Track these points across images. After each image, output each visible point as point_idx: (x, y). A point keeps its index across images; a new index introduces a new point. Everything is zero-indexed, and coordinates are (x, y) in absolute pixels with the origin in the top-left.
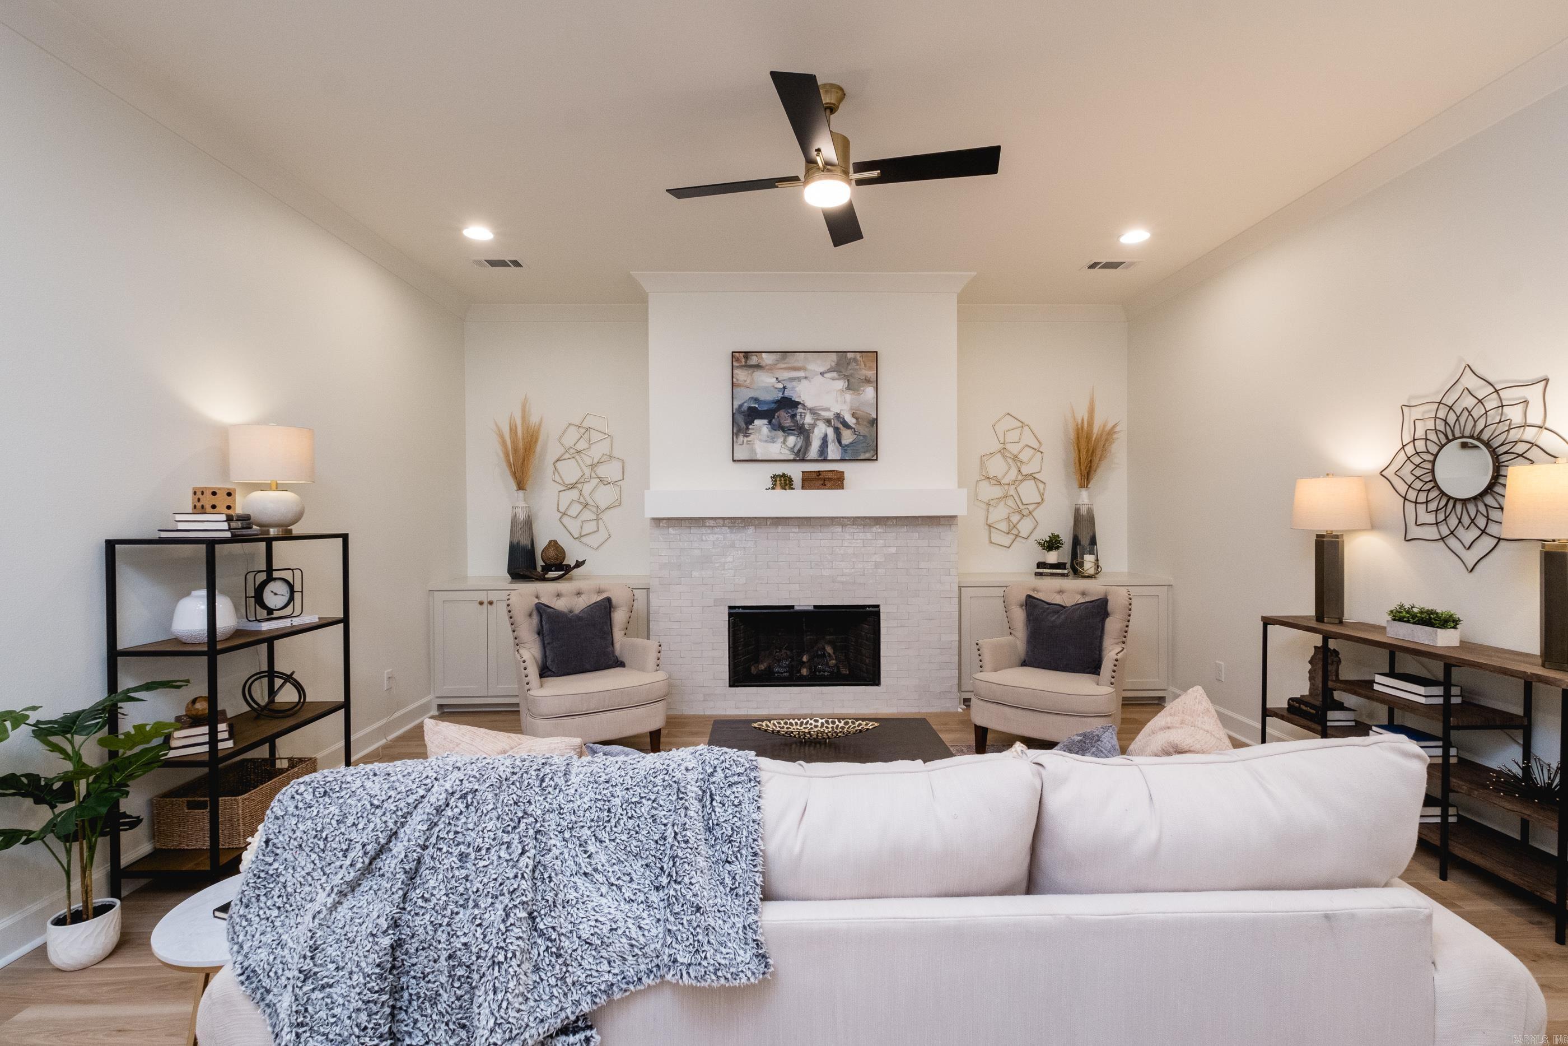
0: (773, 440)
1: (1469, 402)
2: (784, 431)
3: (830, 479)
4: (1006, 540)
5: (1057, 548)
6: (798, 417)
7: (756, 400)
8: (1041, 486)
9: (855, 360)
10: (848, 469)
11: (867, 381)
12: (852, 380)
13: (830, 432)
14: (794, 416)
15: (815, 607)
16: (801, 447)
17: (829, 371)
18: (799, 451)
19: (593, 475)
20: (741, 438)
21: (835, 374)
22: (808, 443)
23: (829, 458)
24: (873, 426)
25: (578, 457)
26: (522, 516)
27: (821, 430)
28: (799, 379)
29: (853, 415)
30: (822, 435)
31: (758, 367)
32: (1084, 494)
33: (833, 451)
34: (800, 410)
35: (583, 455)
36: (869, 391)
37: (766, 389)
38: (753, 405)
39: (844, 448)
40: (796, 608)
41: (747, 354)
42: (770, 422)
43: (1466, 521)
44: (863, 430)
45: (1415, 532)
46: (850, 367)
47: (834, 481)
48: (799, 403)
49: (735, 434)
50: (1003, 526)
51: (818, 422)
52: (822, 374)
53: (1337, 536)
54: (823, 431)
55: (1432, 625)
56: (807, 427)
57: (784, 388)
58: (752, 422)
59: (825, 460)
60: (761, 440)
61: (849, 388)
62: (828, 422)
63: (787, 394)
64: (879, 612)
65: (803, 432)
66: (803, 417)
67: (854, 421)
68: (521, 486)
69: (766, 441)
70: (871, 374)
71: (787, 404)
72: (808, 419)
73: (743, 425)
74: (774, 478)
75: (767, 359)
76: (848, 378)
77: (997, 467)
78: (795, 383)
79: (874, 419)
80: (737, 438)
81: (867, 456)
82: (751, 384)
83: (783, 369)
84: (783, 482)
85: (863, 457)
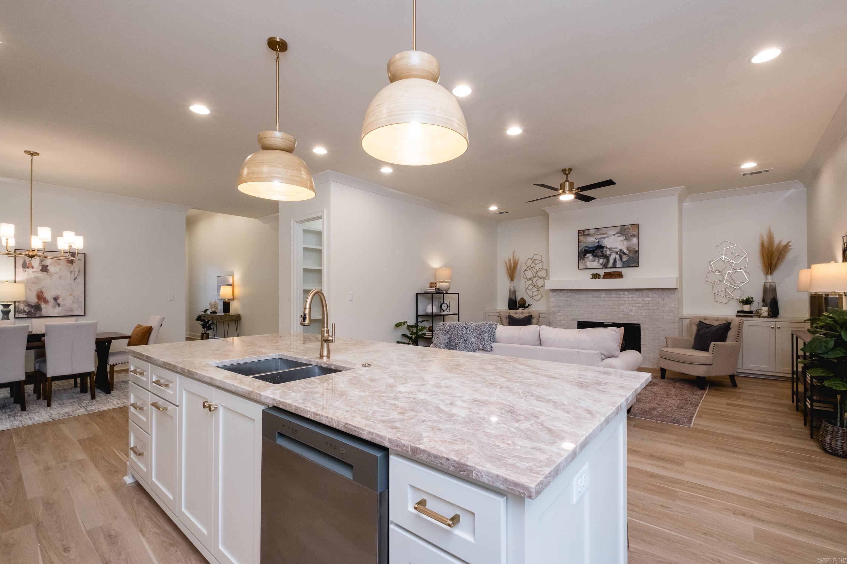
0: (594, 261)
2: (598, 257)
3: (614, 275)
4: (725, 301)
5: (750, 304)
6: (604, 252)
7: (586, 247)
9: (628, 228)
10: (624, 271)
11: (634, 236)
12: (627, 236)
13: (617, 256)
14: (602, 252)
15: (612, 323)
16: (605, 263)
17: (617, 234)
18: (604, 264)
19: (537, 275)
20: (582, 261)
21: (619, 235)
22: (608, 261)
23: (617, 266)
24: (636, 253)
25: (532, 269)
26: (512, 289)
27: (613, 256)
28: (604, 238)
29: (628, 250)
30: (614, 258)
31: (588, 235)
32: (769, 277)
33: (619, 264)
34: (605, 249)
35: (533, 269)
36: (635, 240)
37: (591, 243)
39: (624, 263)
40: (605, 323)
41: (584, 231)
42: (593, 255)
44: (631, 255)
46: (626, 231)
47: (619, 275)
48: (604, 247)
49: (579, 260)
50: (723, 294)
51: (612, 253)
52: (614, 235)
54: (615, 256)
56: (608, 255)
57: (599, 241)
58: (586, 255)
59: (615, 267)
60: (589, 261)
61: (625, 239)
62: (617, 253)
63: (599, 244)
64: (640, 327)
65: (607, 258)
66: (606, 251)
67: (628, 252)
68: (512, 279)
69: (591, 262)
70: (635, 233)
71: (600, 247)
72: (608, 252)
73: (583, 256)
74: (593, 275)
75: (591, 232)
76: (625, 235)
77: (718, 266)
78: (603, 240)
79: (637, 250)
81: (634, 265)
82: (585, 241)
83: (598, 234)
84: (596, 276)
85: (632, 266)
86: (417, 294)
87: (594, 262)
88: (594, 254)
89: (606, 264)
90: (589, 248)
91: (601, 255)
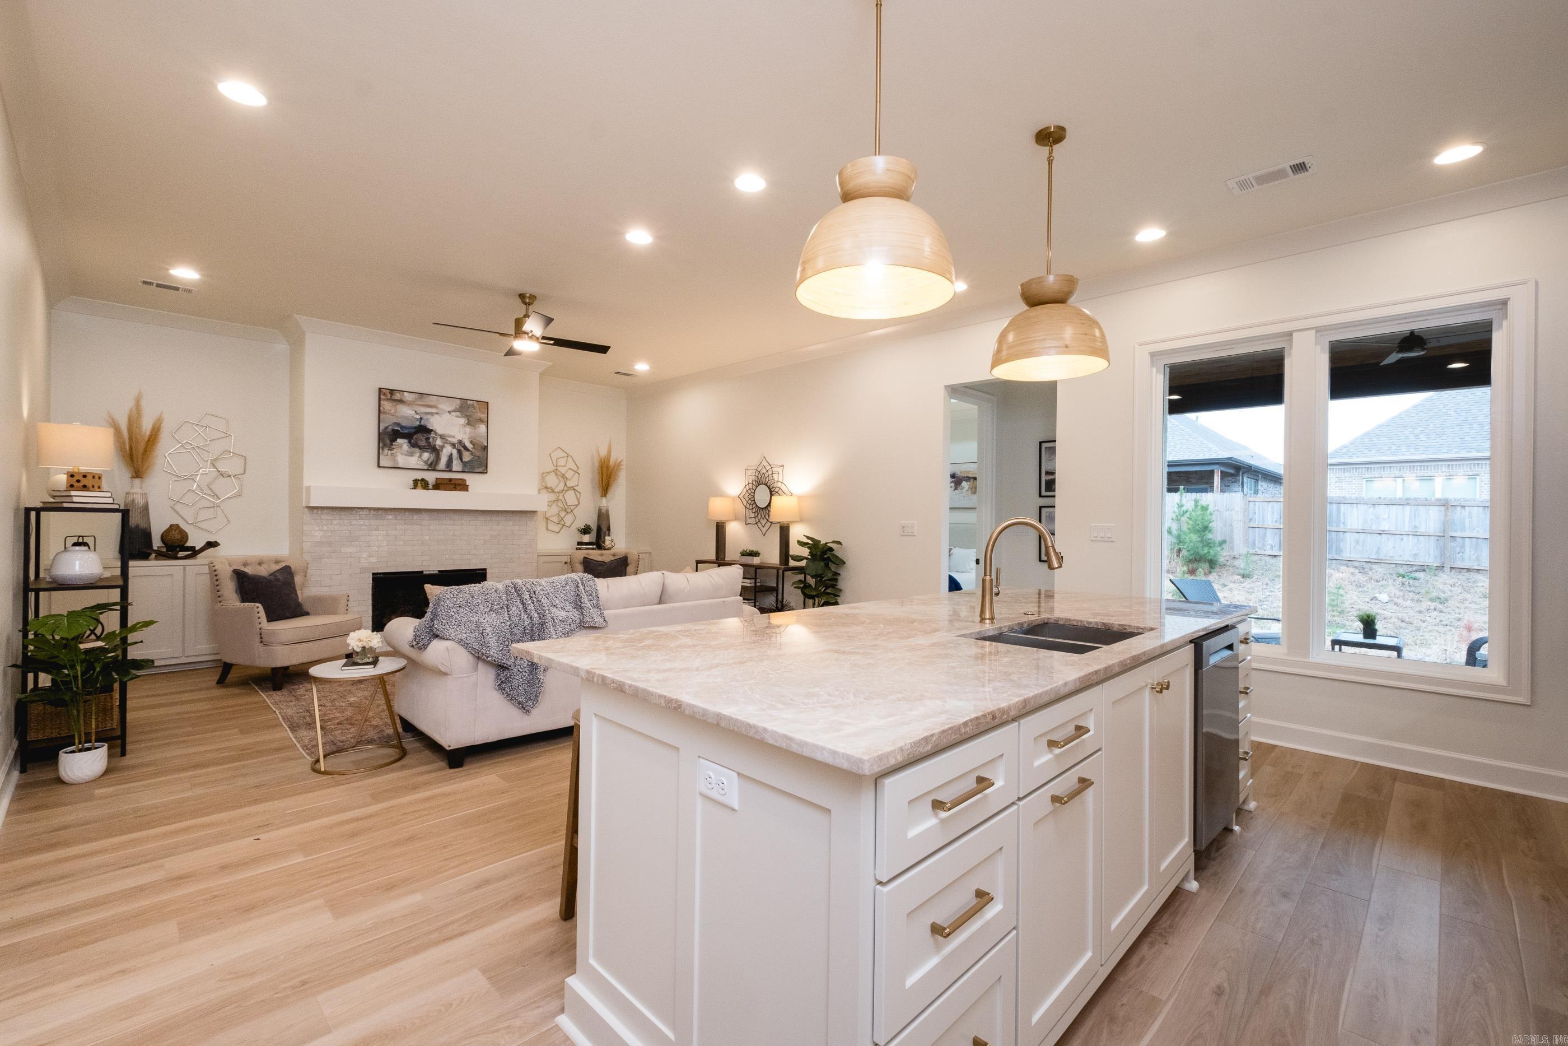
0: (411, 454)
1: (764, 471)
2: (420, 449)
3: (459, 485)
4: (557, 528)
5: (589, 533)
6: (431, 440)
7: (398, 424)
8: (578, 494)
9: (473, 406)
10: (470, 479)
11: (481, 421)
12: (470, 419)
13: (455, 452)
14: (428, 439)
15: (439, 571)
16: (433, 461)
17: (454, 411)
18: (431, 464)
19: (214, 470)
20: (386, 451)
21: (458, 414)
22: (438, 458)
23: (453, 470)
24: (484, 451)
25: (195, 452)
27: (447, 451)
28: (432, 414)
29: (471, 442)
30: (449, 454)
31: (401, 401)
32: (604, 500)
33: (456, 465)
34: (433, 435)
35: (202, 451)
36: (482, 428)
37: (406, 418)
38: (396, 428)
39: (465, 464)
40: (424, 573)
41: (392, 392)
42: (410, 442)
43: (763, 516)
44: (478, 453)
45: (749, 521)
46: (469, 410)
47: (461, 486)
48: (432, 430)
49: (380, 448)
50: (555, 519)
51: (445, 445)
52: (449, 412)
53: (723, 523)
54: (450, 451)
55: (752, 556)
56: (437, 447)
57: (421, 419)
58: (395, 440)
59: (451, 471)
60: (402, 454)
61: (468, 424)
62: (453, 445)
63: (422, 423)
64: (485, 574)
65: (436, 451)
66: (435, 440)
67: (472, 446)
68: (136, 474)
69: (406, 455)
70: (484, 416)
71: (423, 430)
72: (439, 442)
73: (388, 442)
74: (416, 482)
75: (407, 397)
76: (468, 417)
77: (552, 481)
78: (429, 416)
79: (485, 446)
80: (383, 450)
81: (480, 470)
82: (394, 413)
83: (420, 405)
84: (420, 484)
85: (476, 471)
86: (28, 512)
87: (412, 456)
88: (412, 441)
89: (434, 463)
90: (402, 427)
91: (427, 445)
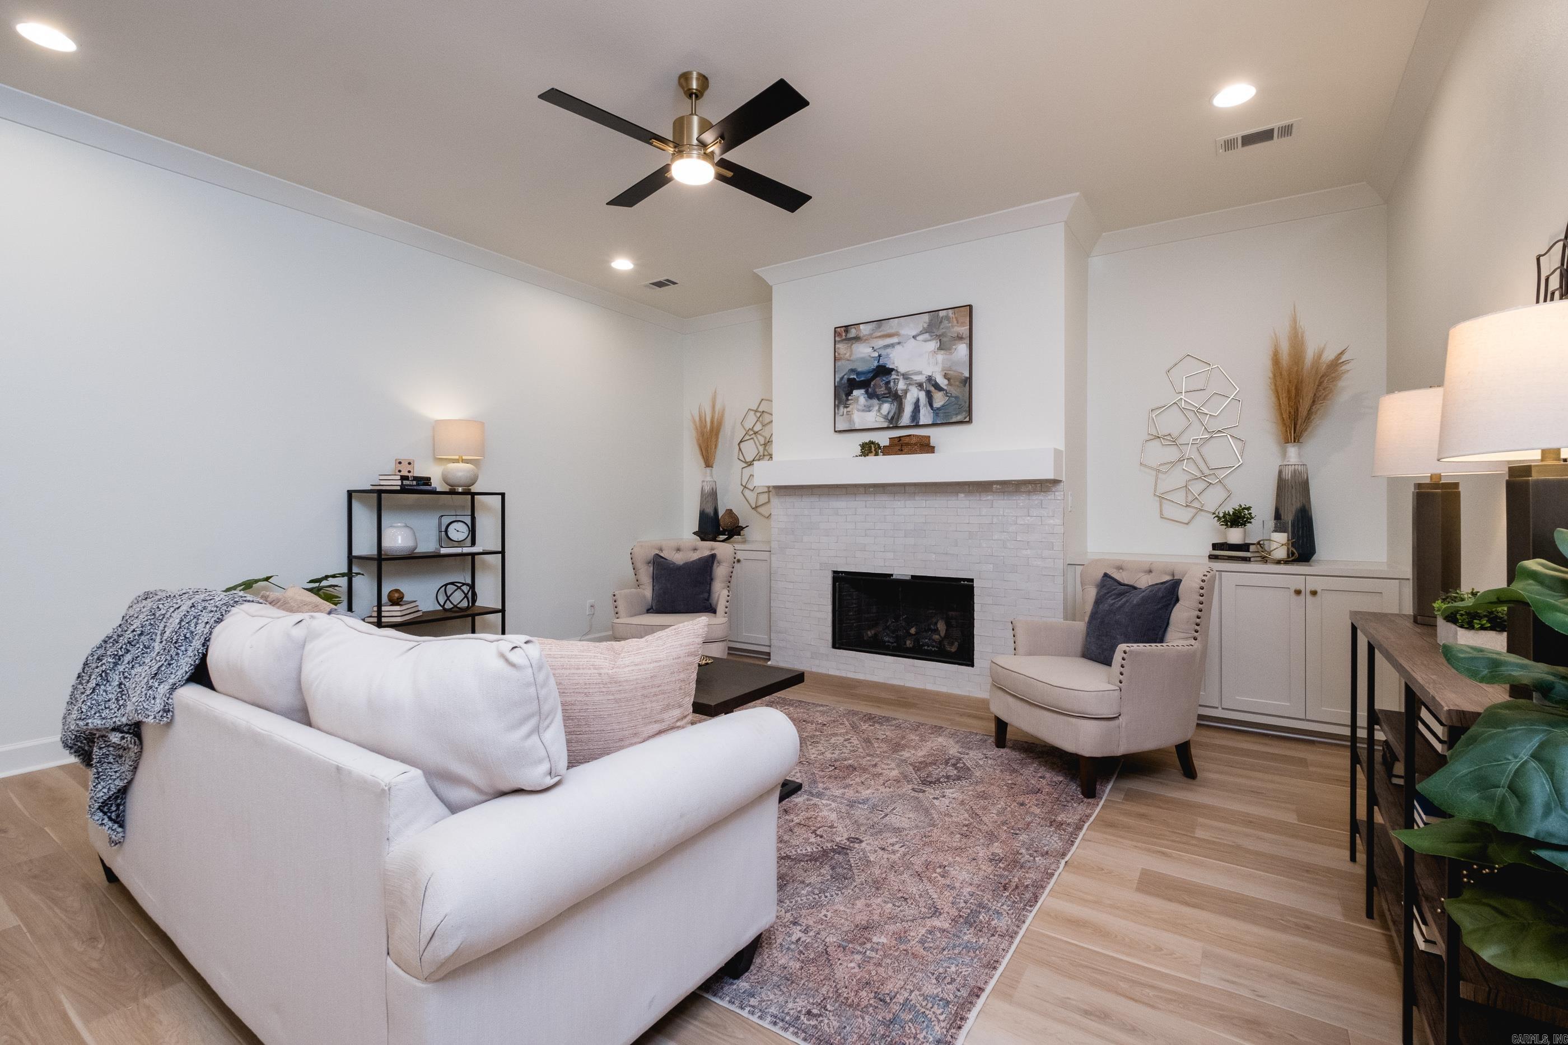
0: (868, 409)
2: (879, 399)
3: (907, 444)
4: (1185, 515)
5: (1243, 524)
6: (892, 384)
7: (852, 371)
8: (1239, 443)
9: (947, 318)
10: (937, 435)
11: (960, 338)
12: (944, 339)
13: (922, 396)
14: (888, 383)
15: (912, 576)
16: (895, 413)
17: (921, 333)
18: (893, 418)
19: (766, 453)
20: (842, 409)
21: (927, 336)
22: (900, 409)
23: (921, 423)
24: (965, 386)
25: (755, 438)
26: (707, 489)
27: (914, 394)
28: (892, 346)
29: (946, 376)
30: (914, 400)
31: (857, 339)
32: (1292, 451)
33: (926, 416)
34: (894, 376)
35: (758, 436)
36: (961, 350)
37: (863, 360)
38: (852, 377)
39: (936, 411)
40: (895, 577)
41: (847, 328)
42: (867, 392)
44: (954, 391)
46: (942, 327)
47: (925, 446)
48: (892, 370)
49: (836, 407)
50: (1180, 497)
51: (910, 387)
52: (914, 337)
56: (900, 393)
57: (880, 356)
58: (851, 393)
59: (918, 426)
60: (858, 410)
61: (940, 348)
62: (920, 385)
63: (881, 362)
64: (972, 587)
65: (898, 399)
66: (896, 383)
67: (946, 382)
68: (708, 464)
69: (863, 411)
70: (965, 329)
71: (883, 371)
72: (901, 385)
73: (844, 397)
74: (863, 446)
75: (864, 330)
76: (940, 338)
77: (1171, 423)
78: (889, 350)
79: (967, 378)
80: (838, 410)
81: (959, 418)
82: (850, 356)
83: (880, 337)
84: (868, 449)
85: (954, 420)
86: (350, 493)
87: (870, 411)
88: (870, 390)
89: (896, 416)
90: (858, 374)
91: (886, 392)
